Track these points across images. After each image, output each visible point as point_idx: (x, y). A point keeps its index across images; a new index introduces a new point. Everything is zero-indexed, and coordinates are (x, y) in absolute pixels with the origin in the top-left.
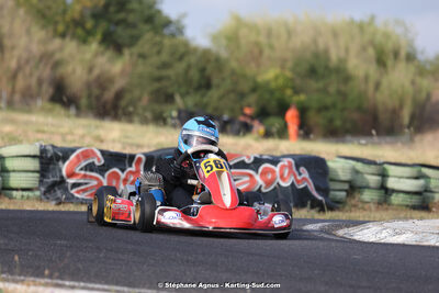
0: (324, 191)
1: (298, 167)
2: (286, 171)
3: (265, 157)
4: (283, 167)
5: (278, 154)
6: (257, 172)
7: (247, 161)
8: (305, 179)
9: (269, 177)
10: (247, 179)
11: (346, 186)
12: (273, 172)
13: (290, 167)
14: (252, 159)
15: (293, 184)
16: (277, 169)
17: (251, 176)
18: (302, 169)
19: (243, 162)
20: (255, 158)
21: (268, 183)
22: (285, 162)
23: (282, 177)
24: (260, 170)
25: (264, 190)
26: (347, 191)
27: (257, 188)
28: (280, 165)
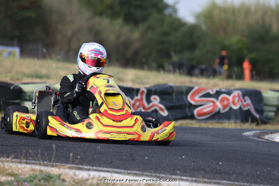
0: (260, 112)
1: (244, 96)
2: (236, 99)
3: (223, 90)
4: (234, 97)
6: (217, 99)
7: (212, 93)
8: (248, 104)
9: (226, 103)
10: (211, 104)
11: (274, 109)
12: (228, 99)
13: (239, 96)
14: (215, 92)
15: (240, 108)
16: (230, 98)
17: (214, 102)
18: (246, 98)
20: (217, 91)
21: (225, 107)
22: (236, 93)
23: (234, 103)
24: (220, 98)
25: (222, 111)
26: (275, 112)
27: (217, 110)
28: (232, 95)
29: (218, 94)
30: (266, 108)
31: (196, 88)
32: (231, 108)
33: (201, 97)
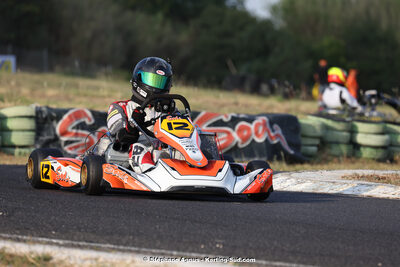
0: (296, 146)
1: (271, 123)
2: (261, 129)
3: (242, 116)
4: (257, 126)
5: (254, 113)
6: (233, 128)
7: (225, 120)
8: (278, 136)
9: (245, 133)
10: (225, 135)
11: (317, 142)
12: (248, 129)
13: (264, 124)
14: (229, 118)
15: (266, 140)
16: (252, 127)
17: (228, 133)
18: (276, 126)
19: (221, 120)
20: (233, 117)
21: (244, 139)
22: (260, 120)
23: (257, 133)
24: (237, 127)
25: (240, 146)
26: (318, 146)
27: (234, 144)
28: (255, 123)
29: (234, 121)
30: (305, 141)
31: (203, 114)
32: (253, 141)
33: (209, 126)
